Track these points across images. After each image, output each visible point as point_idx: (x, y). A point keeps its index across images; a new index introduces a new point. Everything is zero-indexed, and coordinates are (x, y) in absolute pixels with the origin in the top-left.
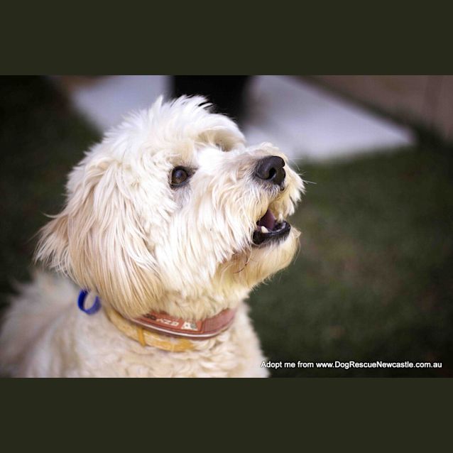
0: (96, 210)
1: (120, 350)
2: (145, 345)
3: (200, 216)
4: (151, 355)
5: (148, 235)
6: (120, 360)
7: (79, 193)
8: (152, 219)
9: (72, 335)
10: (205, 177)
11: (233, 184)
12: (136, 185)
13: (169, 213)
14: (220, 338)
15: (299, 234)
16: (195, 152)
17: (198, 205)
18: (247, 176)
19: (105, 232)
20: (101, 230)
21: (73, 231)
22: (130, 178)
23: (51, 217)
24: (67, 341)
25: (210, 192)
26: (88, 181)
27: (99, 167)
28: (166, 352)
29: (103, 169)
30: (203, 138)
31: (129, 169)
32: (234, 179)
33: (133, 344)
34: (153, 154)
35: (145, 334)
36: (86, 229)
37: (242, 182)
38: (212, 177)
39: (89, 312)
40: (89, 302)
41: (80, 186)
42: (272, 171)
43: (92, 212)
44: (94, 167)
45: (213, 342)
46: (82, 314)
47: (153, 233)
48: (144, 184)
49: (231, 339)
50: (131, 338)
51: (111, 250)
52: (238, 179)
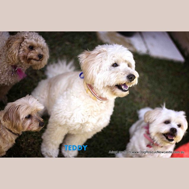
0: (96, 58)
1: (82, 91)
2: (87, 93)
3: (112, 74)
4: (87, 96)
5: (100, 70)
6: (80, 92)
7: (96, 51)
8: (103, 68)
9: (74, 81)
10: (119, 69)
11: (122, 75)
12: (106, 60)
13: (106, 70)
14: (103, 102)
15: (129, 93)
16: (122, 62)
17: (113, 72)
18: (126, 75)
19: (93, 63)
20: (93, 62)
21: (89, 57)
22: (106, 58)
23: (88, 50)
24: (72, 81)
25: (117, 72)
26: (99, 51)
27: (103, 50)
28: (91, 97)
29: (104, 51)
30: (126, 61)
31: (107, 56)
32: (123, 74)
33: (85, 91)
34: (113, 57)
35: (89, 91)
36: (91, 59)
37: (124, 76)
38: (120, 70)
39: (81, 78)
40: (82, 76)
41: (97, 50)
42: (131, 78)
43: (95, 57)
44: (102, 49)
45: (101, 101)
46: (79, 77)
47: (101, 70)
48: (107, 61)
49: (106, 103)
50: (85, 89)
51: (92, 67)
52: (124, 75)
